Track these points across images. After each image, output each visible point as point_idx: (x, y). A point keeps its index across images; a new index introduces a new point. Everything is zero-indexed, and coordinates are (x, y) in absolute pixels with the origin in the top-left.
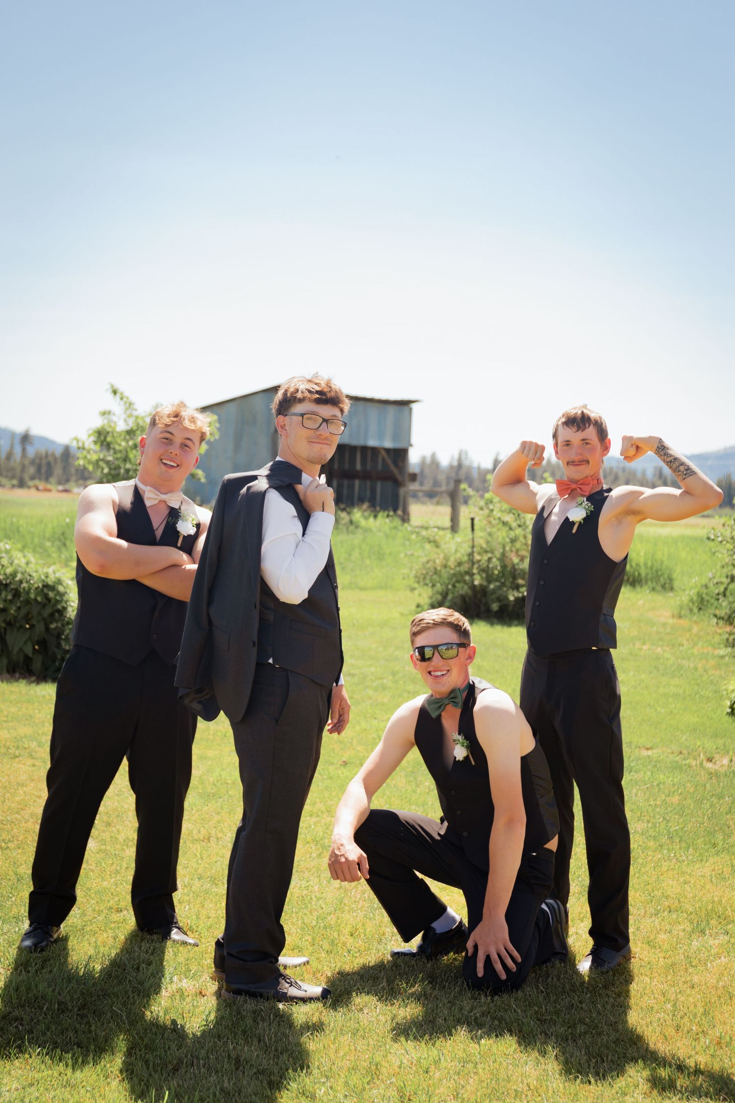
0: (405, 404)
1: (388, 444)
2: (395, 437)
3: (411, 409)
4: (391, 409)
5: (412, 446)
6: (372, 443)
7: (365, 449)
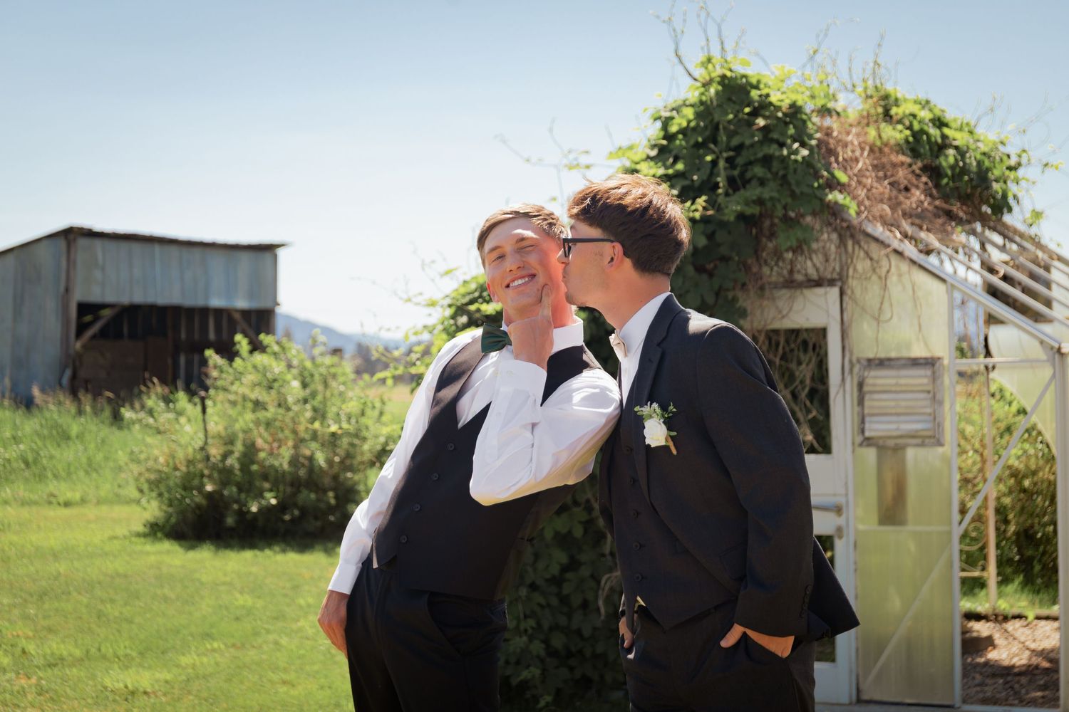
0: (268, 250)
1: (242, 303)
2: (251, 295)
3: (276, 255)
4: (245, 257)
5: (279, 305)
6: (216, 302)
7: (204, 312)
